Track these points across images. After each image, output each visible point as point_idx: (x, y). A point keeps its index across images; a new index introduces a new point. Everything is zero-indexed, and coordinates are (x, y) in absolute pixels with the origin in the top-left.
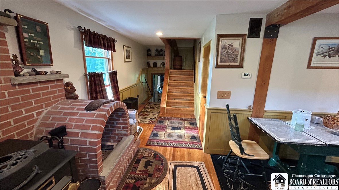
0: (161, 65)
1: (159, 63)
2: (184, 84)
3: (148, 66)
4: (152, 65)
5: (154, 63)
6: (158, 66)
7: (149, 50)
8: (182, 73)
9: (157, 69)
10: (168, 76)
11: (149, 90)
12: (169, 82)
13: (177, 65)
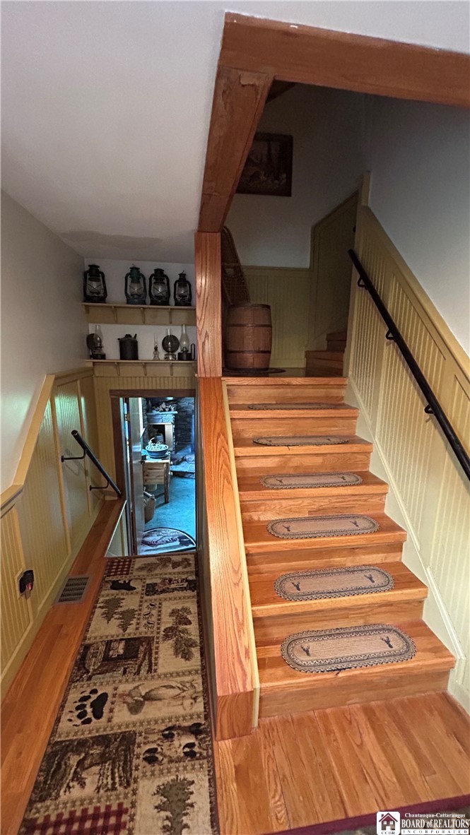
0: (160, 348)
1: (149, 339)
2: (319, 460)
3: (94, 356)
4: (111, 350)
5: (122, 343)
6: (145, 352)
7: (94, 273)
8: (289, 393)
9: (139, 370)
10: (224, 417)
11: (105, 483)
12: (237, 457)
13: (250, 352)
